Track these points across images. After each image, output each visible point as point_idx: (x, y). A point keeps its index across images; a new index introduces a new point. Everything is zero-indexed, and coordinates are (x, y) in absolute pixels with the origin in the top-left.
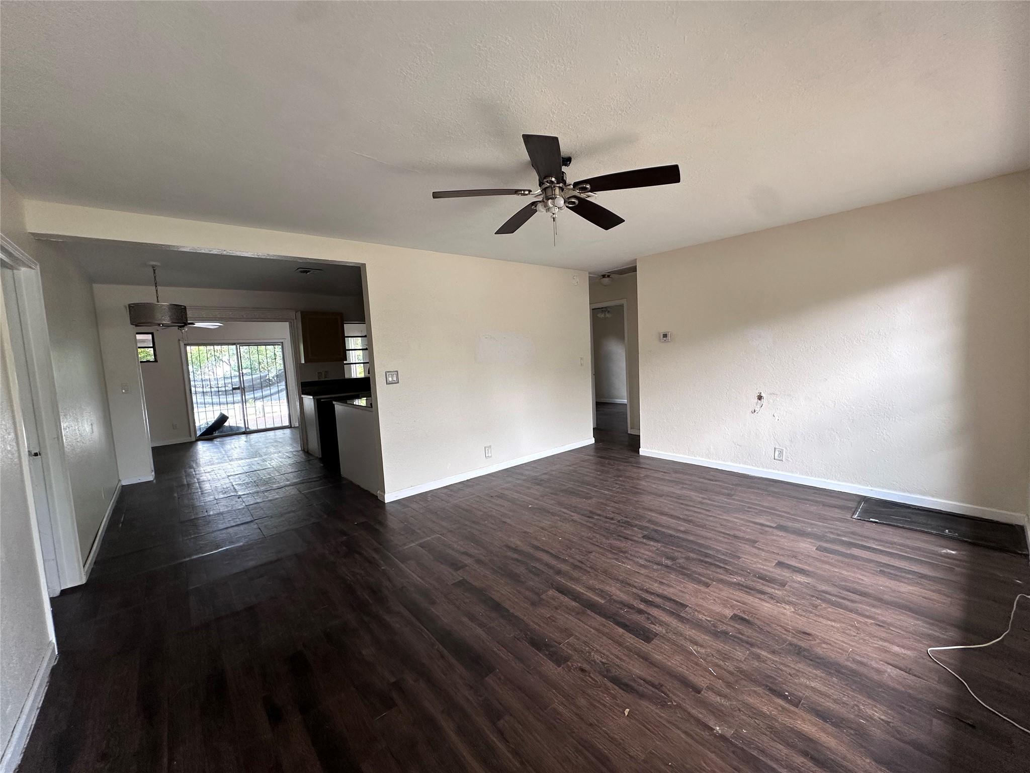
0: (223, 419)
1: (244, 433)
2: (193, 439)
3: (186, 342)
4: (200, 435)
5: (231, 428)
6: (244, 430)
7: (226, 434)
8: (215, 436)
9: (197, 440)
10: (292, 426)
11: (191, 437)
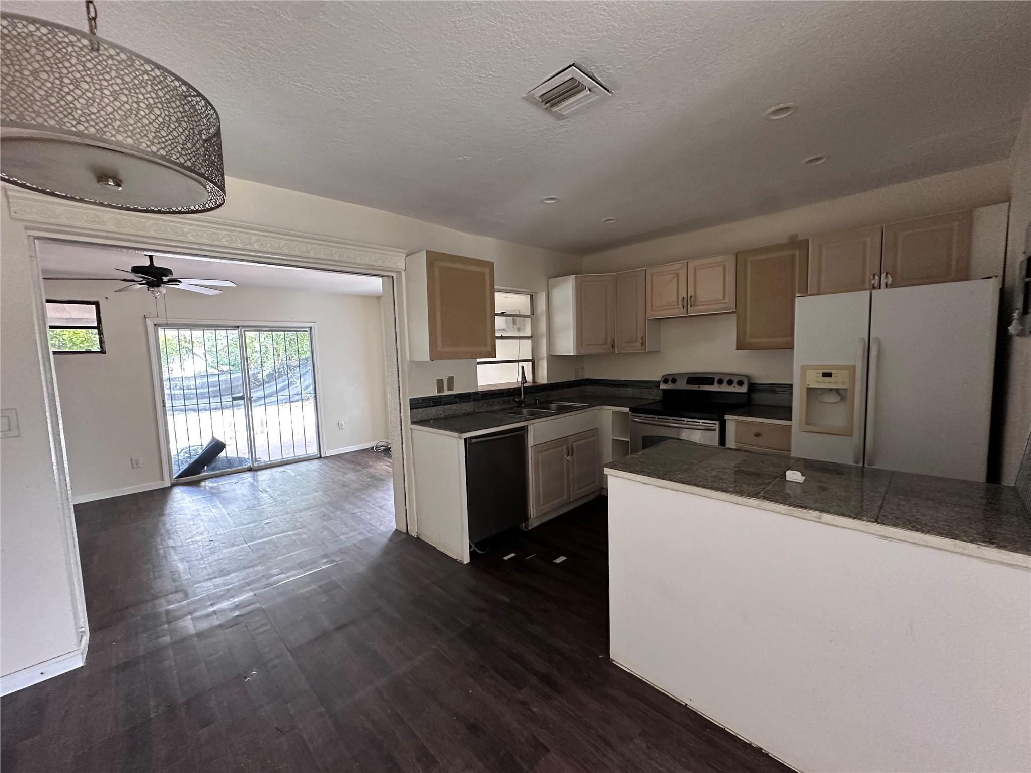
0: (217, 447)
1: (250, 469)
2: (167, 484)
3: (157, 321)
4: (180, 476)
5: (229, 462)
6: (250, 464)
7: (222, 472)
8: (203, 476)
9: (173, 485)
10: (323, 456)
11: (163, 480)
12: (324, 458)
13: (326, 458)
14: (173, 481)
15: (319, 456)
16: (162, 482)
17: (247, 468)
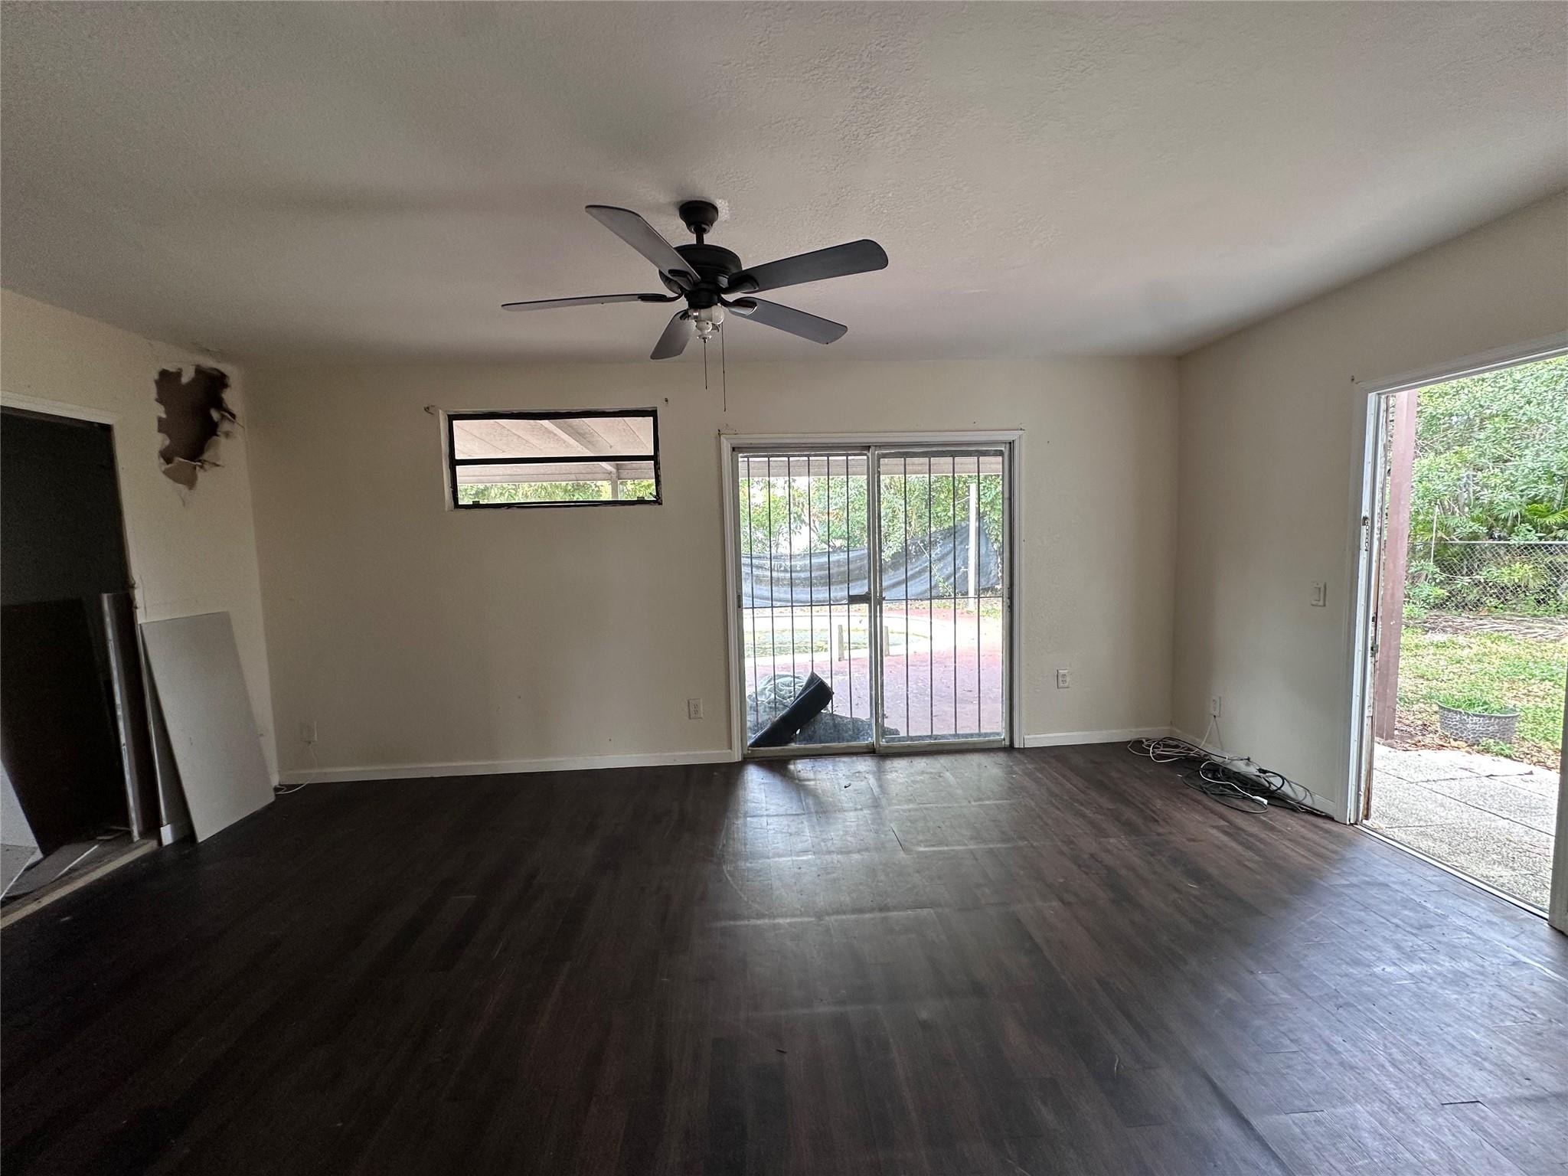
0: (818, 694)
1: (871, 752)
2: (737, 757)
3: (736, 442)
4: (758, 743)
5: (838, 728)
6: (872, 740)
7: (824, 747)
8: (793, 750)
9: (747, 760)
10: (1016, 745)
11: (731, 749)
12: (1019, 749)
13: (1023, 751)
14: (746, 752)
15: (1007, 743)
16: (730, 751)
17: (867, 746)
